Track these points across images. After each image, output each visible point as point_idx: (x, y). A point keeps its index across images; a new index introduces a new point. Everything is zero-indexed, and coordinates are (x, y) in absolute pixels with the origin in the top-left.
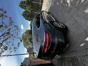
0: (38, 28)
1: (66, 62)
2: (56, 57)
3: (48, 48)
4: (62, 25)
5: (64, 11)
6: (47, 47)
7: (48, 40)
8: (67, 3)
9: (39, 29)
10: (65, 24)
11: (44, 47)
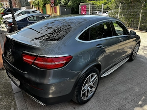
0: (80, 38)
1: (7, 102)
2: (15, 80)
3: (33, 63)
4: (90, 94)
5: (126, 99)
6: (36, 62)
7: (50, 64)
8: (145, 104)
9: (77, 39)
10: (92, 99)
11: (35, 54)
